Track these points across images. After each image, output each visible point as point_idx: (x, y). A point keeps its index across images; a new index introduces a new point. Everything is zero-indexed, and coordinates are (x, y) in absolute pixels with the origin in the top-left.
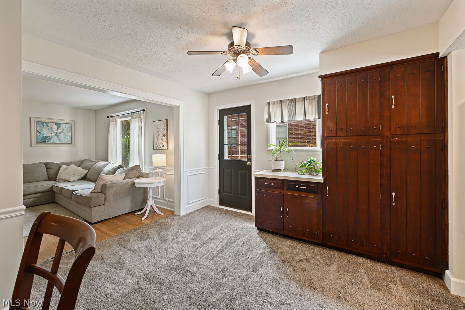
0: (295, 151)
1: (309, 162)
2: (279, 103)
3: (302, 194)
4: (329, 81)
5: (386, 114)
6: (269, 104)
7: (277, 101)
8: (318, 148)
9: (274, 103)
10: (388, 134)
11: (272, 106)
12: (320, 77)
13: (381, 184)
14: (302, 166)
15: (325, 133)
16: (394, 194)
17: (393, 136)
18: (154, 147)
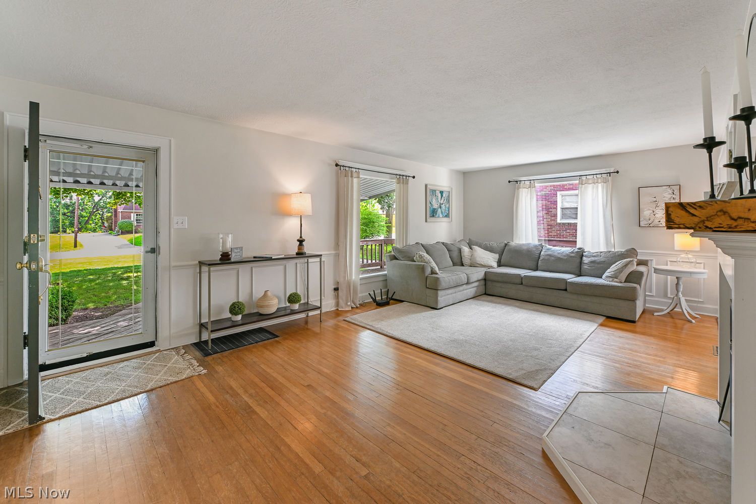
18: (642, 224)
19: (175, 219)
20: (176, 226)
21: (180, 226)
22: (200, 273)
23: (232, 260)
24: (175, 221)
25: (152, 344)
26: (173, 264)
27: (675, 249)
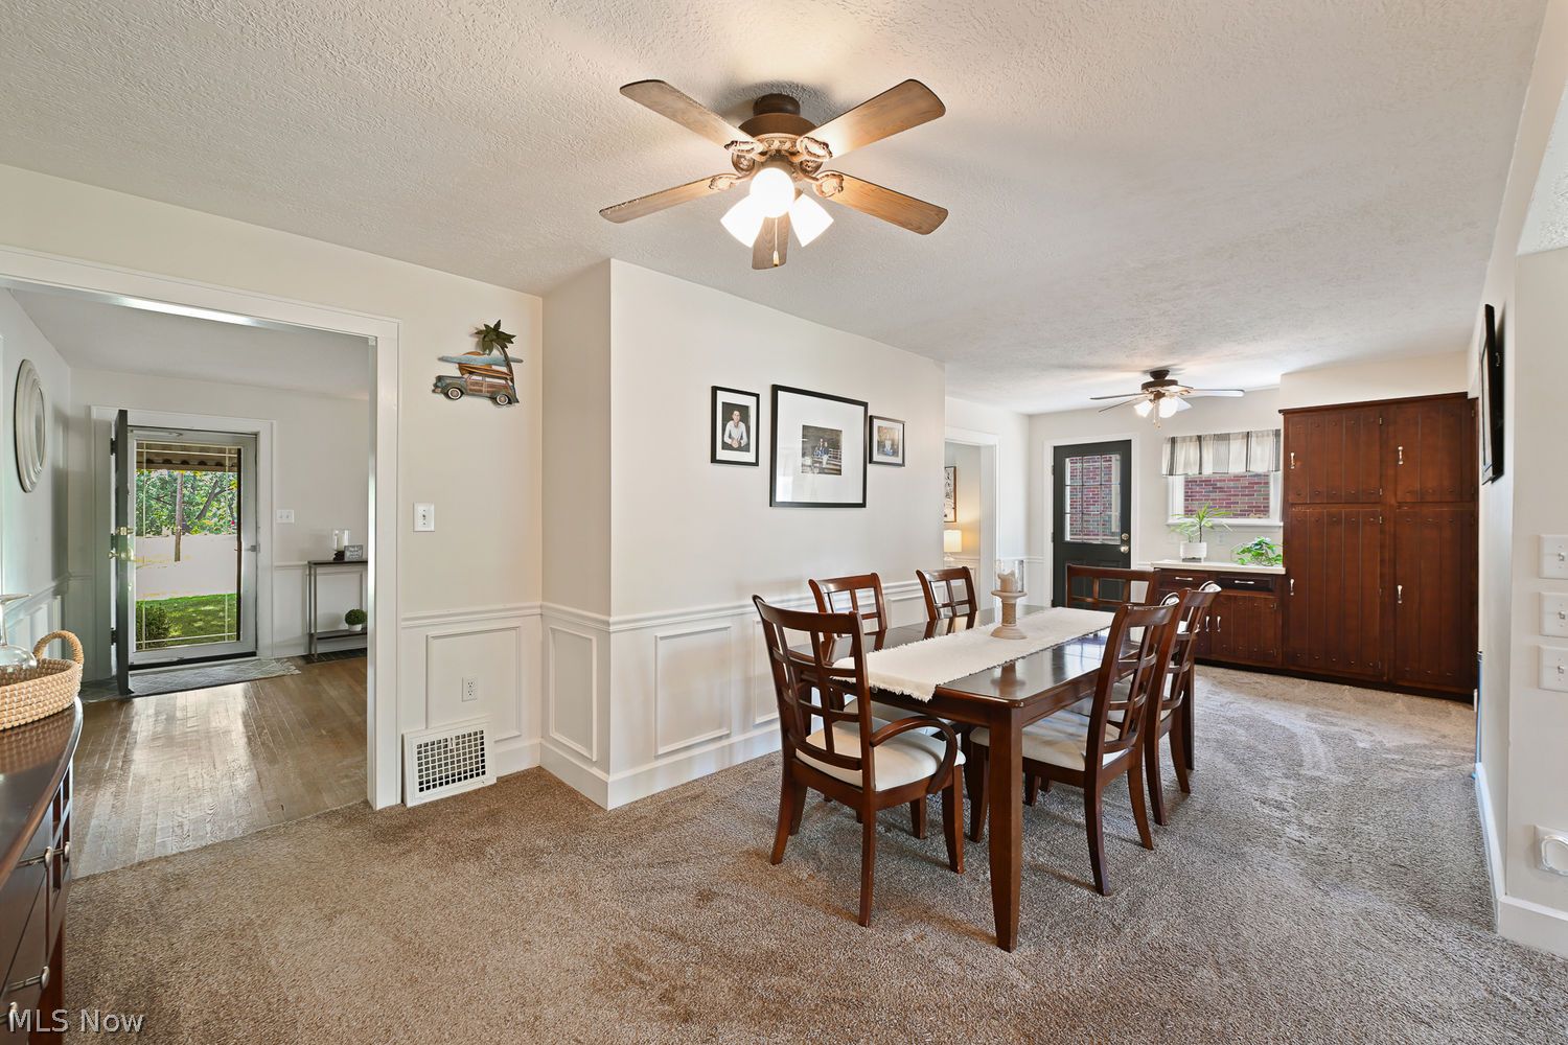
0: (1231, 526)
1: (1257, 545)
2: (1194, 440)
3: (1247, 594)
4: (1296, 418)
5: (1391, 472)
6: (1173, 441)
7: (1191, 437)
8: (1275, 519)
9: (1184, 439)
10: (1393, 502)
11: (1178, 446)
12: (1280, 411)
13: (1382, 575)
14: (1243, 552)
15: (1290, 498)
16: (1400, 588)
17: (1400, 505)
19: (278, 512)
20: (279, 521)
21: (285, 521)
22: (310, 575)
23: (346, 560)
24: (279, 515)
25: (253, 654)
26: (275, 564)
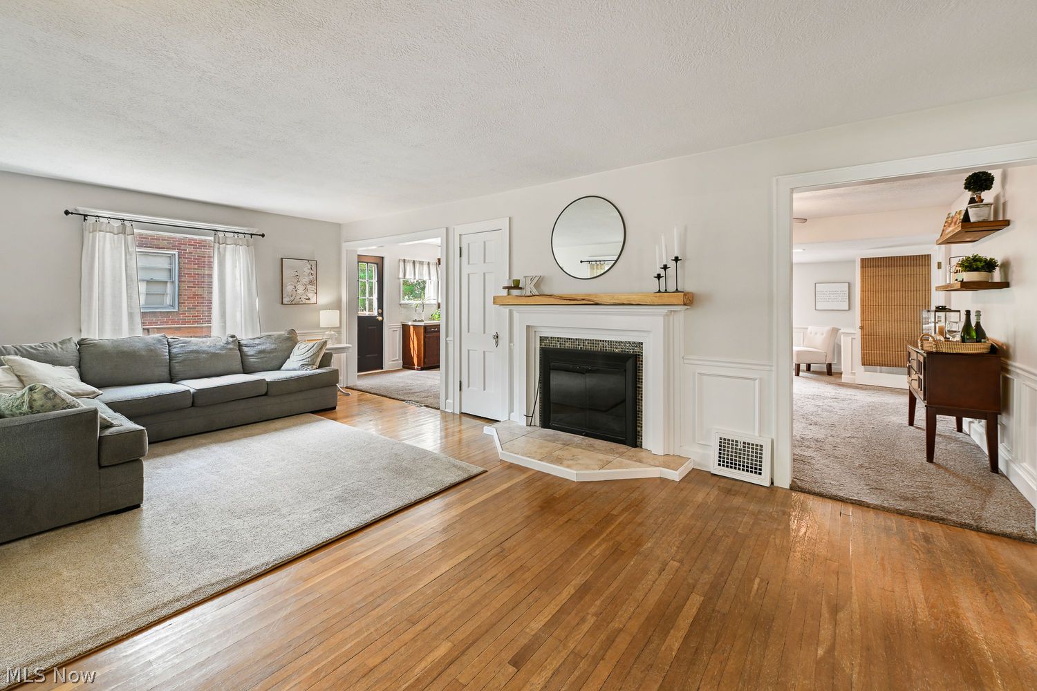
18: (285, 301)
27: (321, 326)
